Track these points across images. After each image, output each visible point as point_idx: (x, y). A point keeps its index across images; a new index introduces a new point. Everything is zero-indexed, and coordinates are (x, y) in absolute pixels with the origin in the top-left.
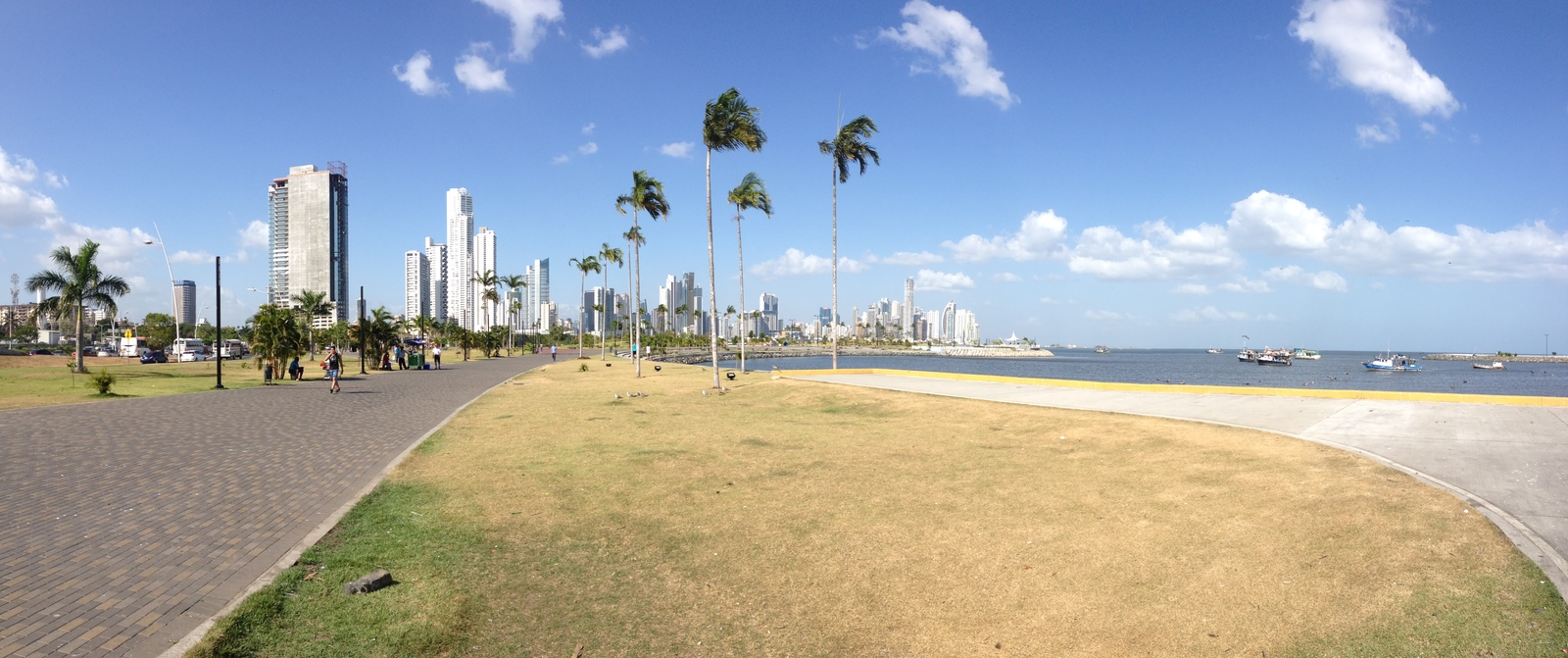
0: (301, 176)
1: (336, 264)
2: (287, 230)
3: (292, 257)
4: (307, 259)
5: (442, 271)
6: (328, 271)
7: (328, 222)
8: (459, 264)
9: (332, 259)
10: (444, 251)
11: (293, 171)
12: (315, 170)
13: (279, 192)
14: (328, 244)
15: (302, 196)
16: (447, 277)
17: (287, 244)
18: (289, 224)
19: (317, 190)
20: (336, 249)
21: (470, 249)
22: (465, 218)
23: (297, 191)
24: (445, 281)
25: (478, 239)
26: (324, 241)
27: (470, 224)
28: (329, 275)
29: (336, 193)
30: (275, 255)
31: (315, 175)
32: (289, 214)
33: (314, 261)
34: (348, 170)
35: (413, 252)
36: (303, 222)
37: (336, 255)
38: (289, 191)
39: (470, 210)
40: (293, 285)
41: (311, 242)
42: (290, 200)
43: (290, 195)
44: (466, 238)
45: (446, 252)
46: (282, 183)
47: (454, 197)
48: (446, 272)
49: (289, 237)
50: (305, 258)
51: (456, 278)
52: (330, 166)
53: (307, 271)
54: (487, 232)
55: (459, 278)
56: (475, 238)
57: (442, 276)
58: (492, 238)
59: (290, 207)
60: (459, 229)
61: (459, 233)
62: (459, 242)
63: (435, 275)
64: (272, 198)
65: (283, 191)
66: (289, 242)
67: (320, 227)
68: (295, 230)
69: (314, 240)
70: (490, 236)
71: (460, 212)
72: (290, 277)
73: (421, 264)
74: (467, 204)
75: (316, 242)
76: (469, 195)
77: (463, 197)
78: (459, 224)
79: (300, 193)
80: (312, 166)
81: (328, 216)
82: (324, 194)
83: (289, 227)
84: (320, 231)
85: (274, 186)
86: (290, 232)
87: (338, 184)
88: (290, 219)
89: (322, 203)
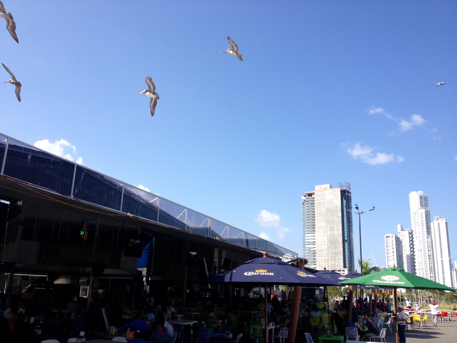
0: (323, 191)
1: (346, 244)
2: (314, 223)
3: (318, 239)
4: (328, 241)
5: (411, 248)
6: (341, 249)
7: (340, 218)
8: (422, 243)
9: (344, 241)
10: (411, 234)
11: (317, 188)
12: (331, 187)
13: (309, 200)
14: (341, 232)
15: (323, 202)
16: (414, 252)
17: (315, 231)
18: (316, 219)
19: (332, 199)
20: (346, 235)
21: (429, 232)
22: (423, 211)
23: (320, 200)
24: (413, 255)
25: (434, 225)
26: (338, 230)
27: (428, 216)
28: (342, 251)
29: (344, 201)
30: (307, 238)
31: (331, 190)
32: (316, 213)
33: (332, 242)
34: (351, 187)
35: (390, 235)
36: (324, 218)
37: (346, 239)
38: (315, 199)
39: (426, 205)
40: (319, 257)
41: (330, 230)
42: (316, 205)
43: (316, 202)
44: (425, 223)
45: (413, 235)
46: (310, 195)
47: (414, 197)
48: (414, 249)
49: (316, 227)
50: (326, 240)
51: (420, 253)
52: (340, 185)
53: (328, 248)
54: (440, 220)
55: (422, 252)
56: (432, 224)
57: (411, 251)
58: (445, 224)
59: (316, 209)
60: (419, 218)
61: (420, 221)
62: (420, 227)
63: (406, 251)
64: (304, 203)
65: (311, 199)
66: (316, 229)
67: (335, 221)
68: (319, 223)
69: (332, 229)
70: (442, 222)
71: (420, 207)
72: (317, 252)
73: (396, 243)
74: (424, 201)
75: (333, 230)
76: (425, 195)
77: (421, 197)
78: (419, 215)
79: (322, 201)
80: (329, 185)
81: (340, 214)
82: (337, 201)
83: (316, 221)
84: (335, 224)
85: (305, 196)
86: (316, 224)
87: (345, 195)
88: (316, 216)
89: (336, 207)
